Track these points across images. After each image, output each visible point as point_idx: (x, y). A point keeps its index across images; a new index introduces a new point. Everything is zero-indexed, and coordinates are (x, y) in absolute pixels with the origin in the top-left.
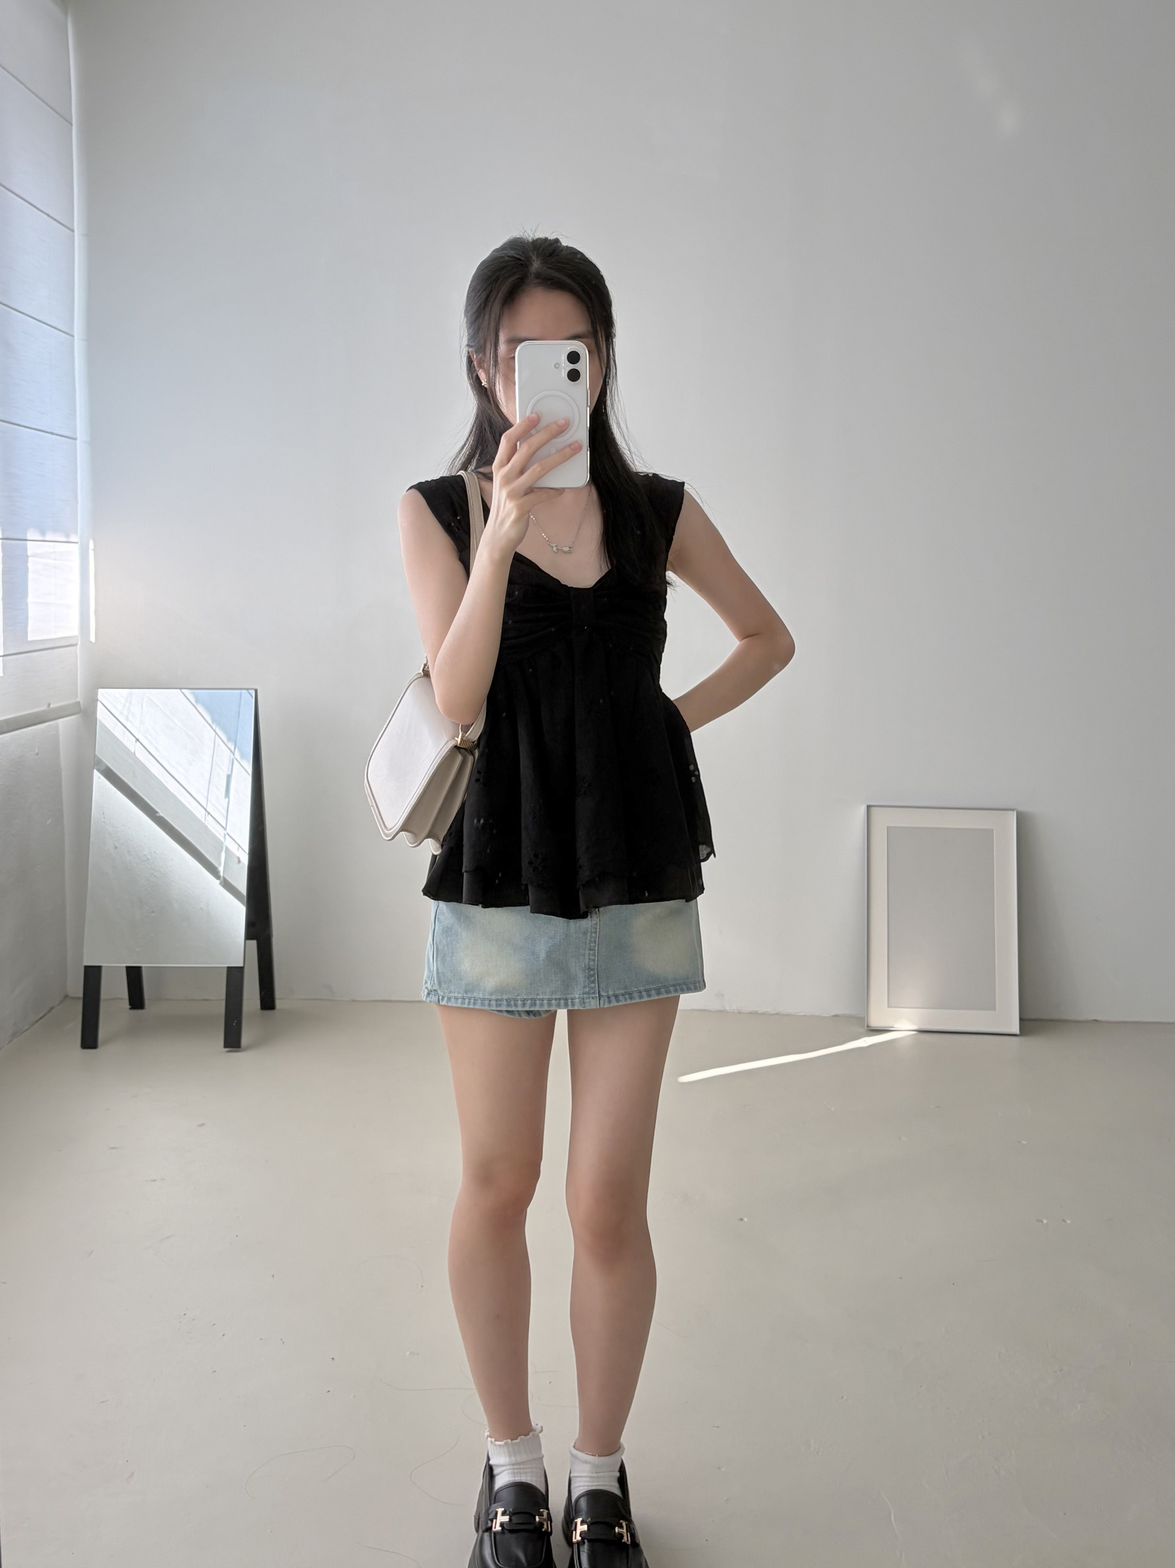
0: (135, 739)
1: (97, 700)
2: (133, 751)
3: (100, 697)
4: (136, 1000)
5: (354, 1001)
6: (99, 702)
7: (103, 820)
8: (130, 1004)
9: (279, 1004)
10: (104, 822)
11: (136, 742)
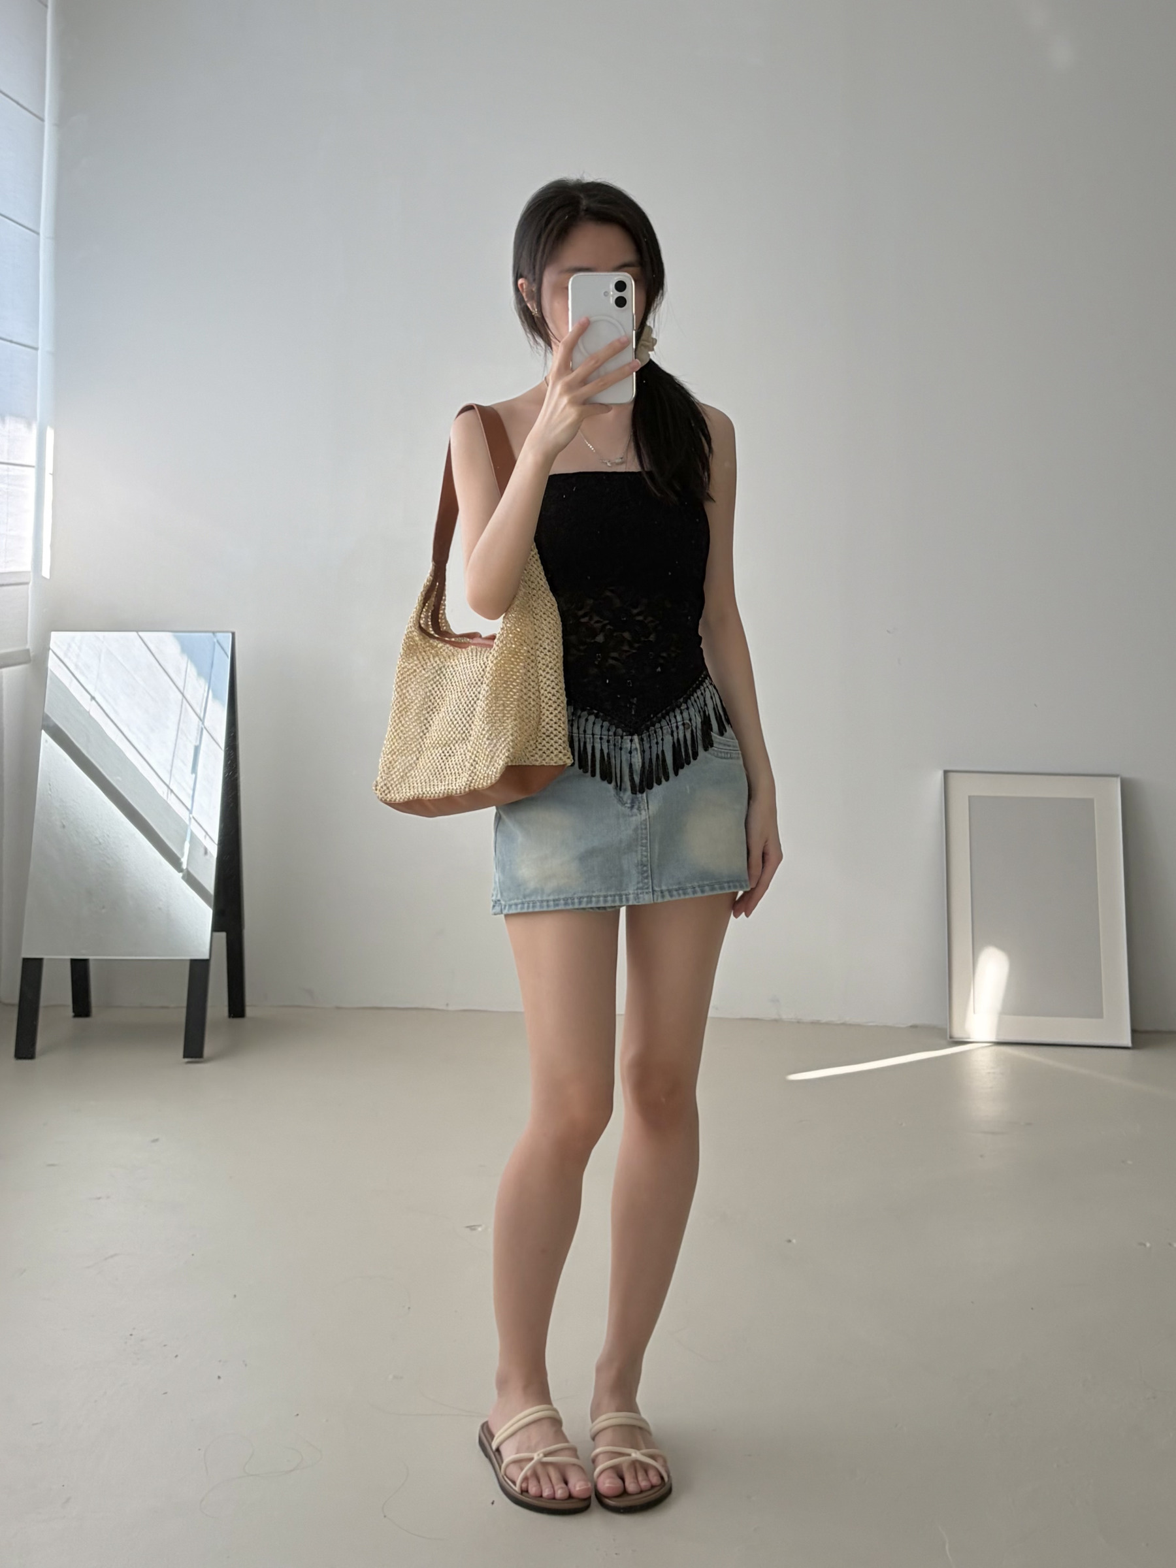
0: (89, 697)
1: (49, 649)
2: (88, 710)
3: (52, 645)
4: (82, 1006)
5: (338, 1008)
6: (51, 651)
7: (50, 793)
8: (74, 1011)
9: (249, 1011)
10: (50, 795)
11: (91, 700)
